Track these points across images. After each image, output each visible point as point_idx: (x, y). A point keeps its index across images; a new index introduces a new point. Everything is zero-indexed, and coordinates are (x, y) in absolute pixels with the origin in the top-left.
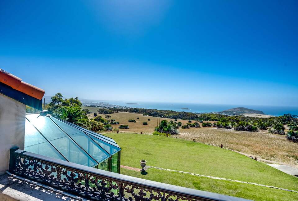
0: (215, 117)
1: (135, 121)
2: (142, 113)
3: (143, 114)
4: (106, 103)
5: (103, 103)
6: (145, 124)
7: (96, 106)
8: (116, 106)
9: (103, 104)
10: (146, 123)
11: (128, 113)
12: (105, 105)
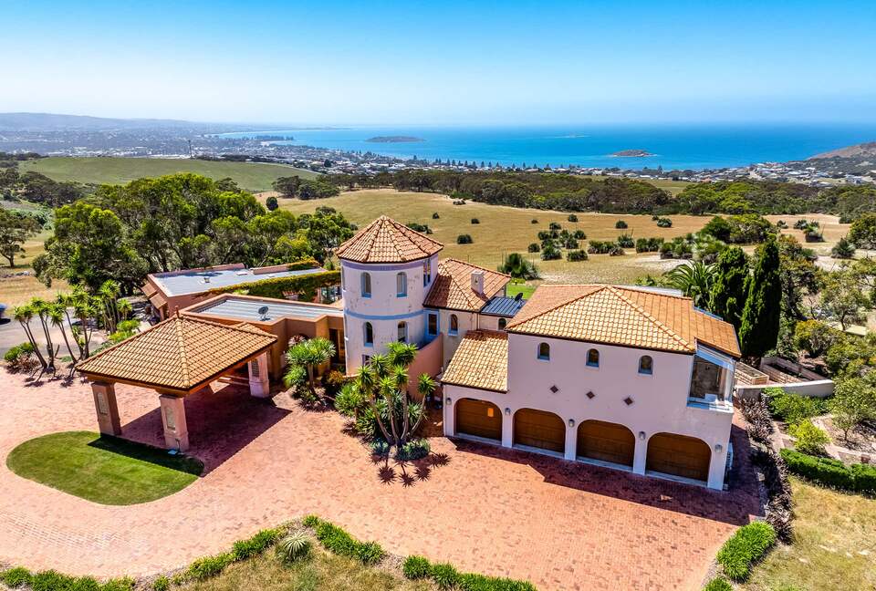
0: (736, 201)
1: (427, 228)
2: (445, 192)
3: (452, 197)
4: (282, 139)
5: (266, 138)
6: (464, 240)
7: (248, 157)
8: (325, 150)
9: (267, 143)
10: (469, 237)
11: (390, 191)
12: (280, 148)
